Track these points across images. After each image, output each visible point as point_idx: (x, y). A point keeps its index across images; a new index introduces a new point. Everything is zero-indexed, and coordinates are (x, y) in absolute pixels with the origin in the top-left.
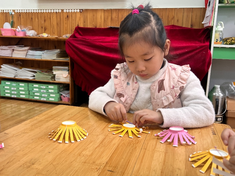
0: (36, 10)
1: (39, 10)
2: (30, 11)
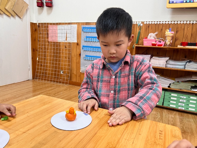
0: (169, 21)
1: (172, 21)
2: (161, 23)
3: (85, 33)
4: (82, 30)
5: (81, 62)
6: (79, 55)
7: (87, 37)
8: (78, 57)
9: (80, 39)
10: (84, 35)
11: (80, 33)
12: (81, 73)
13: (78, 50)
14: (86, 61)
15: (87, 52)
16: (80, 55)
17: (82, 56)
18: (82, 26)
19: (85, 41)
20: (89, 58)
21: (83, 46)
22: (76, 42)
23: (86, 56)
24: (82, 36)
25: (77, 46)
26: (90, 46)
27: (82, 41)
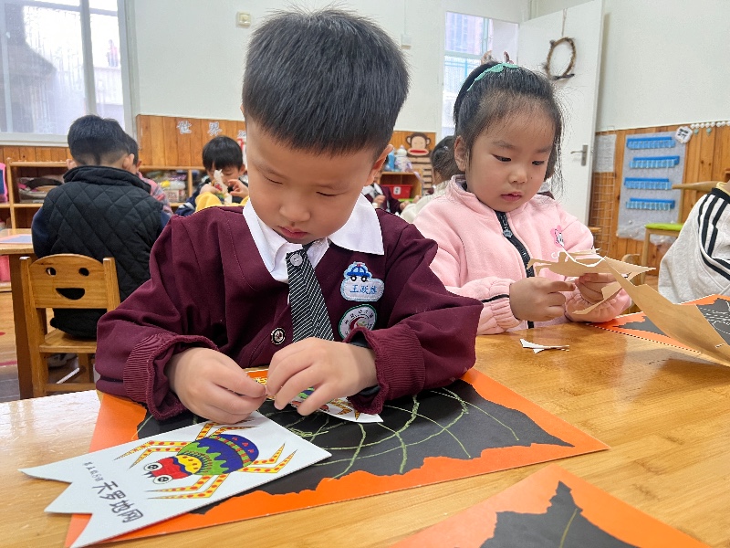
3: (633, 151)
4: (626, 145)
5: (619, 214)
6: (616, 199)
7: (635, 159)
8: (614, 204)
9: (620, 164)
10: (629, 156)
11: (622, 151)
12: (618, 238)
13: (614, 189)
14: (631, 211)
15: (633, 191)
16: (619, 198)
17: (622, 201)
18: (628, 137)
19: (631, 169)
20: (638, 204)
21: (627, 179)
22: (611, 169)
23: (632, 200)
24: (624, 157)
25: (614, 180)
26: (642, 177)
27: (624, 168)
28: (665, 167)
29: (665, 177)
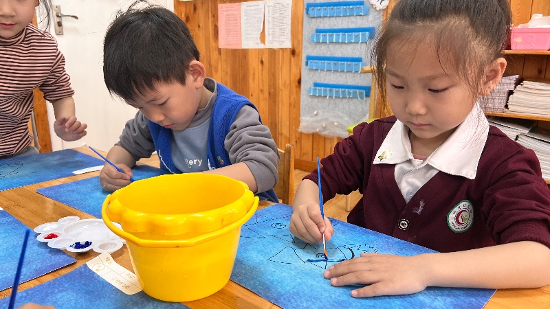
3: (314, 20)
4: (305, 12)
5: (301, 103)
6: (297, 84)
7: (318, 31)
8: (294, 89)
9: (300, 38)
10: (309, 27)
11: (300, 21)
12: (301, 133)
13: (294, 70)
14: (316, 100)
15: (317, 73)
16: (299, 82)
17: (307, 84)
18: (306, 1)
20: (325, 91)
21: (309, 58)
22: (288, 45)
23: (316, 85)
24: (304, 28)
25: (292, 59)
26: (328, 55)
27: (305, 43)
28: (356, 43)
29: (357, 55)
